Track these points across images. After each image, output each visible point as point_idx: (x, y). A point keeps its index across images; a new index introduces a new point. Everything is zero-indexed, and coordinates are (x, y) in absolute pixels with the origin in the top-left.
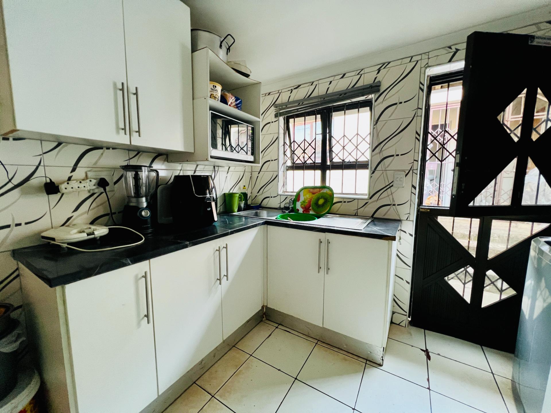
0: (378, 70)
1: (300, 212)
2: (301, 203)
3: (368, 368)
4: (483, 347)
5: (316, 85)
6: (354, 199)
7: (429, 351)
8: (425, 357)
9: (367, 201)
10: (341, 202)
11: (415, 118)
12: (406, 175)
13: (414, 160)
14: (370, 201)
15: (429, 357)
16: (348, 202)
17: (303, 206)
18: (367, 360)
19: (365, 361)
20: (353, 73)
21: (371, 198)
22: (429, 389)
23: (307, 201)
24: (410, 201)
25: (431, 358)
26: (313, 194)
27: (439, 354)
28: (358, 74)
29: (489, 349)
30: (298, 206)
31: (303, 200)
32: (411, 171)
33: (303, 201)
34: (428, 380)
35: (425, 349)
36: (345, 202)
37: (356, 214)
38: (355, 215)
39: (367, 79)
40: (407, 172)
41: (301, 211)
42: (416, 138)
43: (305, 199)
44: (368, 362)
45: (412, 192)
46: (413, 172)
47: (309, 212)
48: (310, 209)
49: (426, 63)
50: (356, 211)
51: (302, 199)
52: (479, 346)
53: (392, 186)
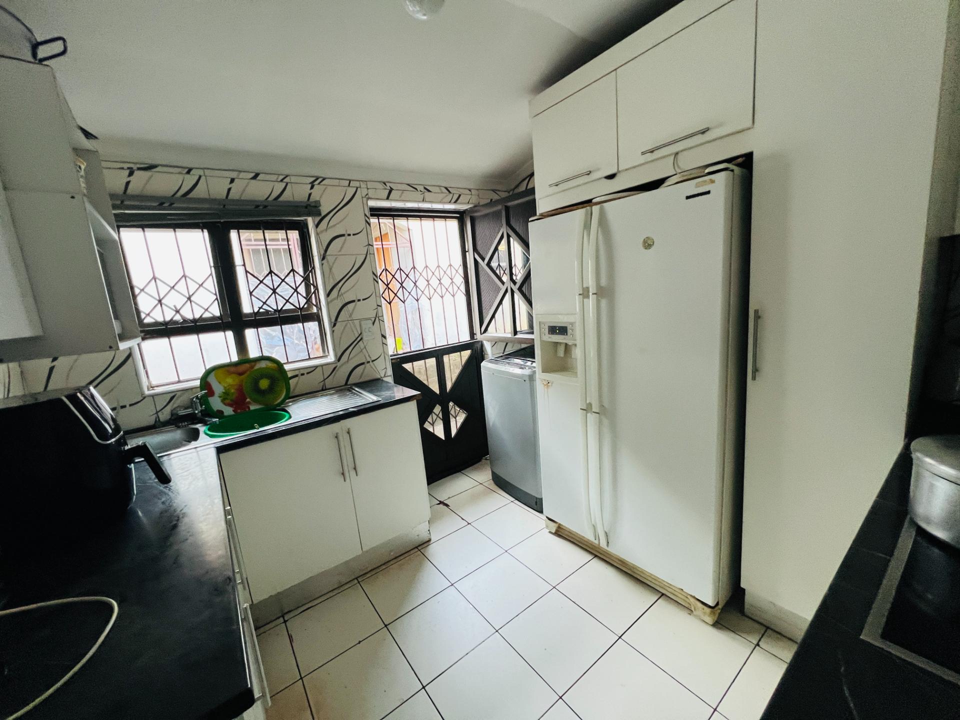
0: (310, 183)
1: (226, 414)
2: (220, 397)
3: (424, 551)
4: (462, 472)
5: (200, 177)
6: (316, 367)
7: (442, 500)
8: (445, 507)
9: (334, 366)
10: (297, 376)
11: (368, 256)
12: (373, 323)
13: (378, 305)
14: (339, 364)
15: (447, 505)
16: (308, 373)
17: (227, 401)
18: (417, 547)
19: (416, 550)
20: (274, 178)
21: (339, 360)
22: (469, 524)
23: (233, 391)
24: (383, 354)
25: (449, 504)
26: (240, 374)
27: (449, 498)
28: (282, 181)
29: (465, 470)
30: (216, 403)
31: (224, 391)
32: (377, 318)
33: (224, 393)
34: (463, 519)
35: (439, 502)
36: (303, 374)
37: (324, 388)
38: (323, 390)
39: (298, 192)
40: (373, 319)
41: (228, 411)
42: (374, 279)
43: (225, 388)
44: (419, 548)
45: (383, 343)
46: (379, 320)
47: (249, 408)
48: (249, 403)
49: (366, 194)
50: (322, 384)
51: (218, 388)
52: (460, 473)
53: (361, 339)
